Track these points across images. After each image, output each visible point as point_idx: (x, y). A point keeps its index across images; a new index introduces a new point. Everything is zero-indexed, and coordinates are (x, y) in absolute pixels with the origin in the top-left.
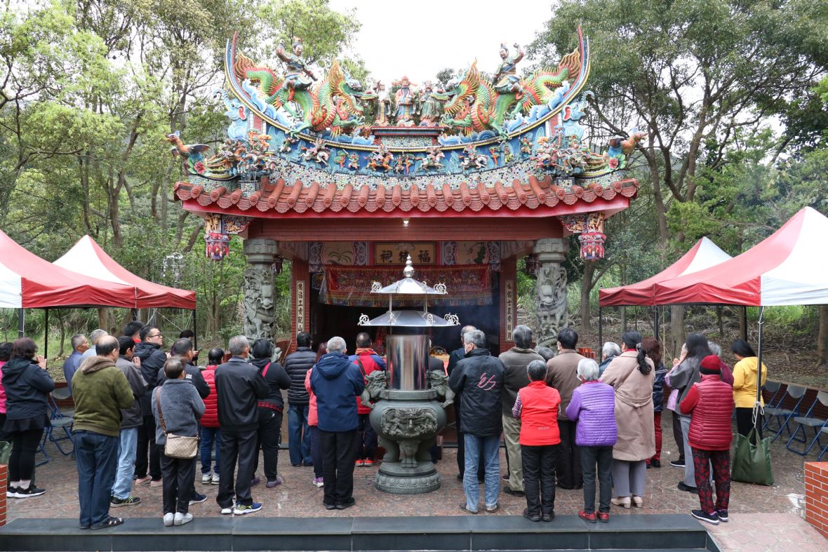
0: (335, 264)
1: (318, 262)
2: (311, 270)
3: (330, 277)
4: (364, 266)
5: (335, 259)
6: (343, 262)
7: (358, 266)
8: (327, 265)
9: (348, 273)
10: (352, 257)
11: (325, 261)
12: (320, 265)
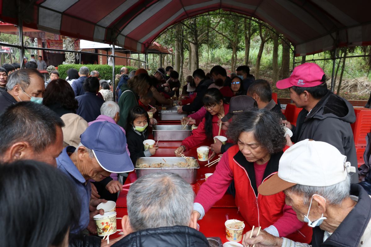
0: (49, 40)
1: (44, 39)
2: (43, 41)
3: (48, 44)
4: (57, 40)
5: (49, 38)
6: (51, 39)
7: (56, 40)
8: (47, 40)
9: (53, 42)
10: (54, 37)
11: (46, 38)
12: (45, 40)
